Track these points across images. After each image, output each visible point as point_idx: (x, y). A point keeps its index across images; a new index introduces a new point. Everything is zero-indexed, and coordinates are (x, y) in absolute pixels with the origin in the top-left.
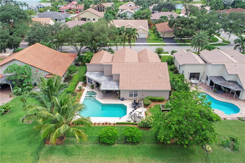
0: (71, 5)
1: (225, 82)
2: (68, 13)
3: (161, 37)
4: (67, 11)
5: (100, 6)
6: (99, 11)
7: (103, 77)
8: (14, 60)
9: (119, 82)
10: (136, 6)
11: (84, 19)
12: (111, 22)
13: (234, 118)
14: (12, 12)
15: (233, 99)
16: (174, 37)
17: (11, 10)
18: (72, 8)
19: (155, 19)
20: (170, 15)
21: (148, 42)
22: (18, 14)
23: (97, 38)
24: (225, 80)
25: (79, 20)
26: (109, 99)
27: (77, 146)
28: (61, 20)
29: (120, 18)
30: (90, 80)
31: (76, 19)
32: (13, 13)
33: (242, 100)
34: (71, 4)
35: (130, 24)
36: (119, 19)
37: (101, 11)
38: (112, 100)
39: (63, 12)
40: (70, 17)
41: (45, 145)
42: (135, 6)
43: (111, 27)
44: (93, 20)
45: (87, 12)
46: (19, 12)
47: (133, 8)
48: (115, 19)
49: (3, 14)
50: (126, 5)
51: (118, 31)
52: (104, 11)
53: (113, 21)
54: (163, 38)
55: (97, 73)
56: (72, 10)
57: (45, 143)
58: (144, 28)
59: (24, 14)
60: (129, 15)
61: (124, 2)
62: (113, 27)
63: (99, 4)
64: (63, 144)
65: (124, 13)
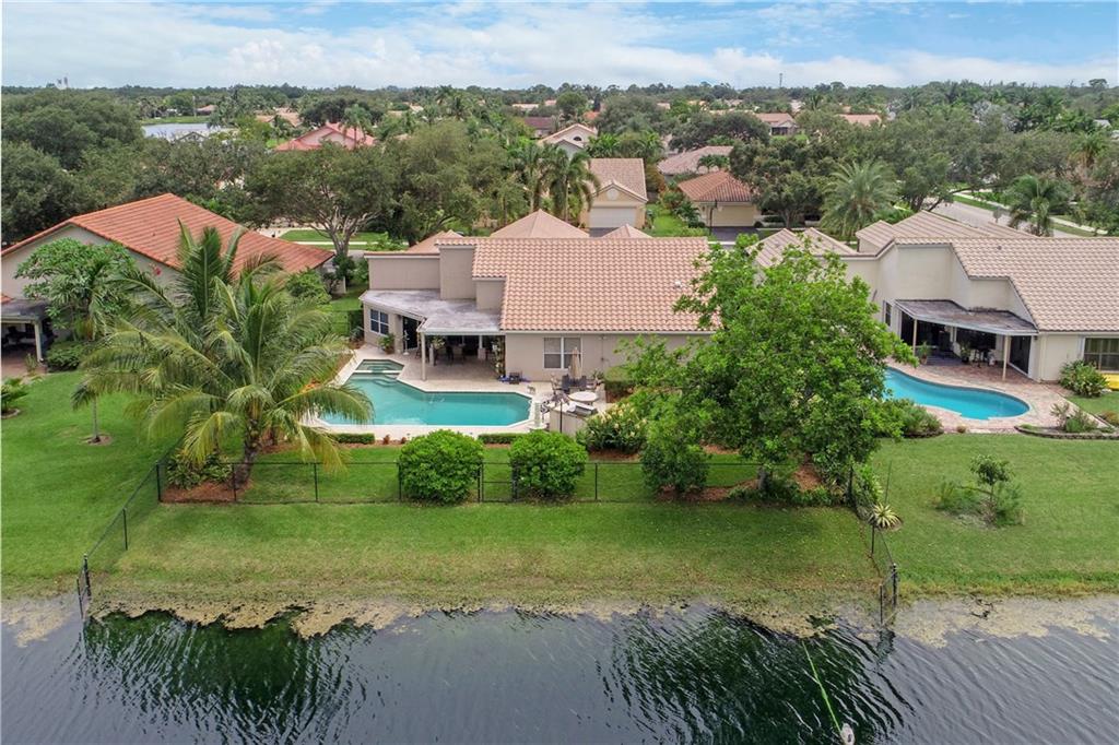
0: (324, 137)
1: (964, 313)
3: (702, 225)
7: (434, 302)
9: (501, 314)
13: (1004, 430)
14: (77, 112)
15: (1000, 380)
16: (759, 226)
17: (73, 104)
22: (101, 118)
23: (420, 178)
24: (963, 309)
26: (455, 379)
27: (299, 509)
30: (380, 316)
32: (82, 116)
33: (1043, 382)
34: (327, 132)
38: (468, 381)
41: (162, 504)
49: (43, 115)
54: (711, 228)
55: (415, 292)
57: (160, 500)
58: (628, 189)
59: (125, 122)
64: (239, 503)
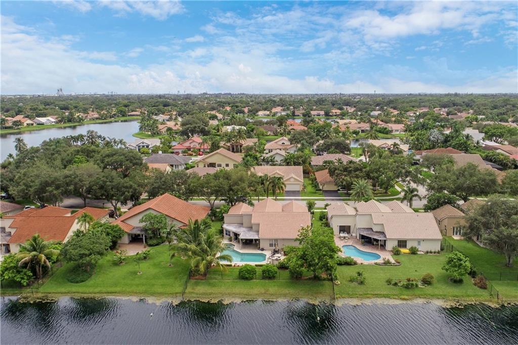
0: (190, 143)
2: (185, 155)
3: (320, 190)
4: (184, 152)
5: (236, 144)
6: (234, 152)
7: (242, 228)
8: (149, 209)
9: (259, 233)
10: (291, 144)
11: (212, 165)
12: (252, 169)
13: (371, 263)
14: (126, 157)
15: (378, 250)
16: (339, 190)
17: (124, 155)
18: (192, 146)
19: (317, 164)
20: (337, 159)
21: (302, 196)
23: (235, 188)
24: (374, 231)
25: (205, 166)
26: (248, 249)
27: (219, 281)
28: (179, 166)
29: (265, 163)
30: (228, 232)
31: (201, 165)
34: (191, 141)
35: (278, 172)
36: (264, 165)
37: (237, 152)
39: (177, 153)
40: (191, 161)
41: (191, 280)
42: (289, 144)
43: (251, 175)
44: (226, 166)
45: (217, 155)
46: (134, 156)
47: (288, 147)
48: (258, 165)
50: (276, 143)
51: (260, 180)
52: (241, 152)
53: (254, 168)
54: (323, 191)
55: (236, 225)
56: (192, 150)
58: (297, 178)
60: (278, 159)
61: (276, 135)
62: (253, 175)
63: (234, 141)
64: (206, 279)
65: (271, 156)
